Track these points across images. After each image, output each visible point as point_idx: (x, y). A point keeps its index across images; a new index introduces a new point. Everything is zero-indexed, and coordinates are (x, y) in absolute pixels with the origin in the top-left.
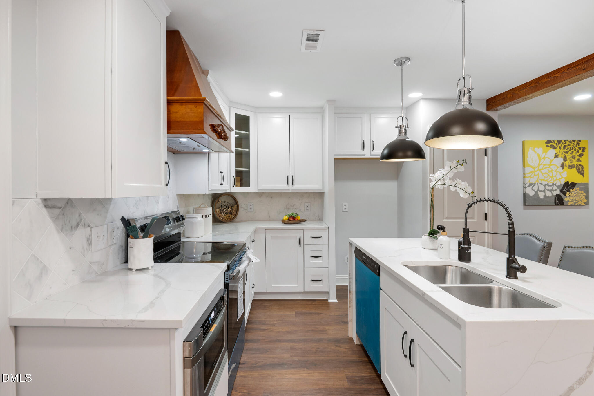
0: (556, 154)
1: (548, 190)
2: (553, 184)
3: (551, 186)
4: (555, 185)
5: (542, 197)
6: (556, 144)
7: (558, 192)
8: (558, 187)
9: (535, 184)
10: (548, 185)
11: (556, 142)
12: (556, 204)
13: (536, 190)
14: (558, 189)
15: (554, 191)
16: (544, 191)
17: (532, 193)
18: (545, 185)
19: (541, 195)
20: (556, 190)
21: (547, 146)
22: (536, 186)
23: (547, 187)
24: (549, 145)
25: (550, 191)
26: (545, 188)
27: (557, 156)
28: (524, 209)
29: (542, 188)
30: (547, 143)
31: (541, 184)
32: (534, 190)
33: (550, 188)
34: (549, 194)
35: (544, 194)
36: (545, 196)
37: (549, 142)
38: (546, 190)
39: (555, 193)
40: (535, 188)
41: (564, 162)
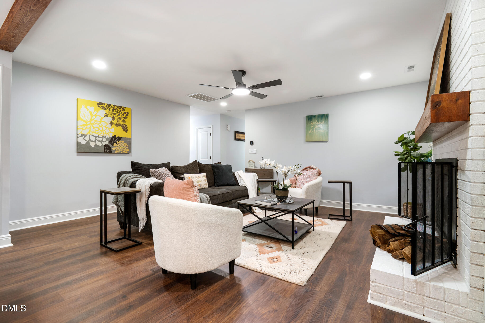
0: (106, 114)
1: (98, 141)
2: (103, 137)
3: (101, 138)
4: (105, 137)
5: (93, 146)
6: (106, 106)
7: (107, 143)
8: (107, 139)
9: (86, 135)
10: (98, 136)
11: (106, 105)
12: (105, 152)
13: (88, 140)
14: (107, 141)
15: (103, 142)
16: (95, 141)
17: (83, 143)
18: (96, 137)
19: (92, 144)
20: (105, 141)
21: (99, 106)
22: (88, 136)
23: (97, 138)
24: (101, 106)
25: (101, 141)
26: (96, 139)
27: (106, 115)
28: (77, 155)
29: (93, 139)
30: (98, 104)
31: (93, 135)
32: (86, 140)
33: (100, 139)
34: (99, 144)
36: (96, 145)
38: (97, 141)
39: (104, 144)
40: (87, 138)
41: (112, 121)
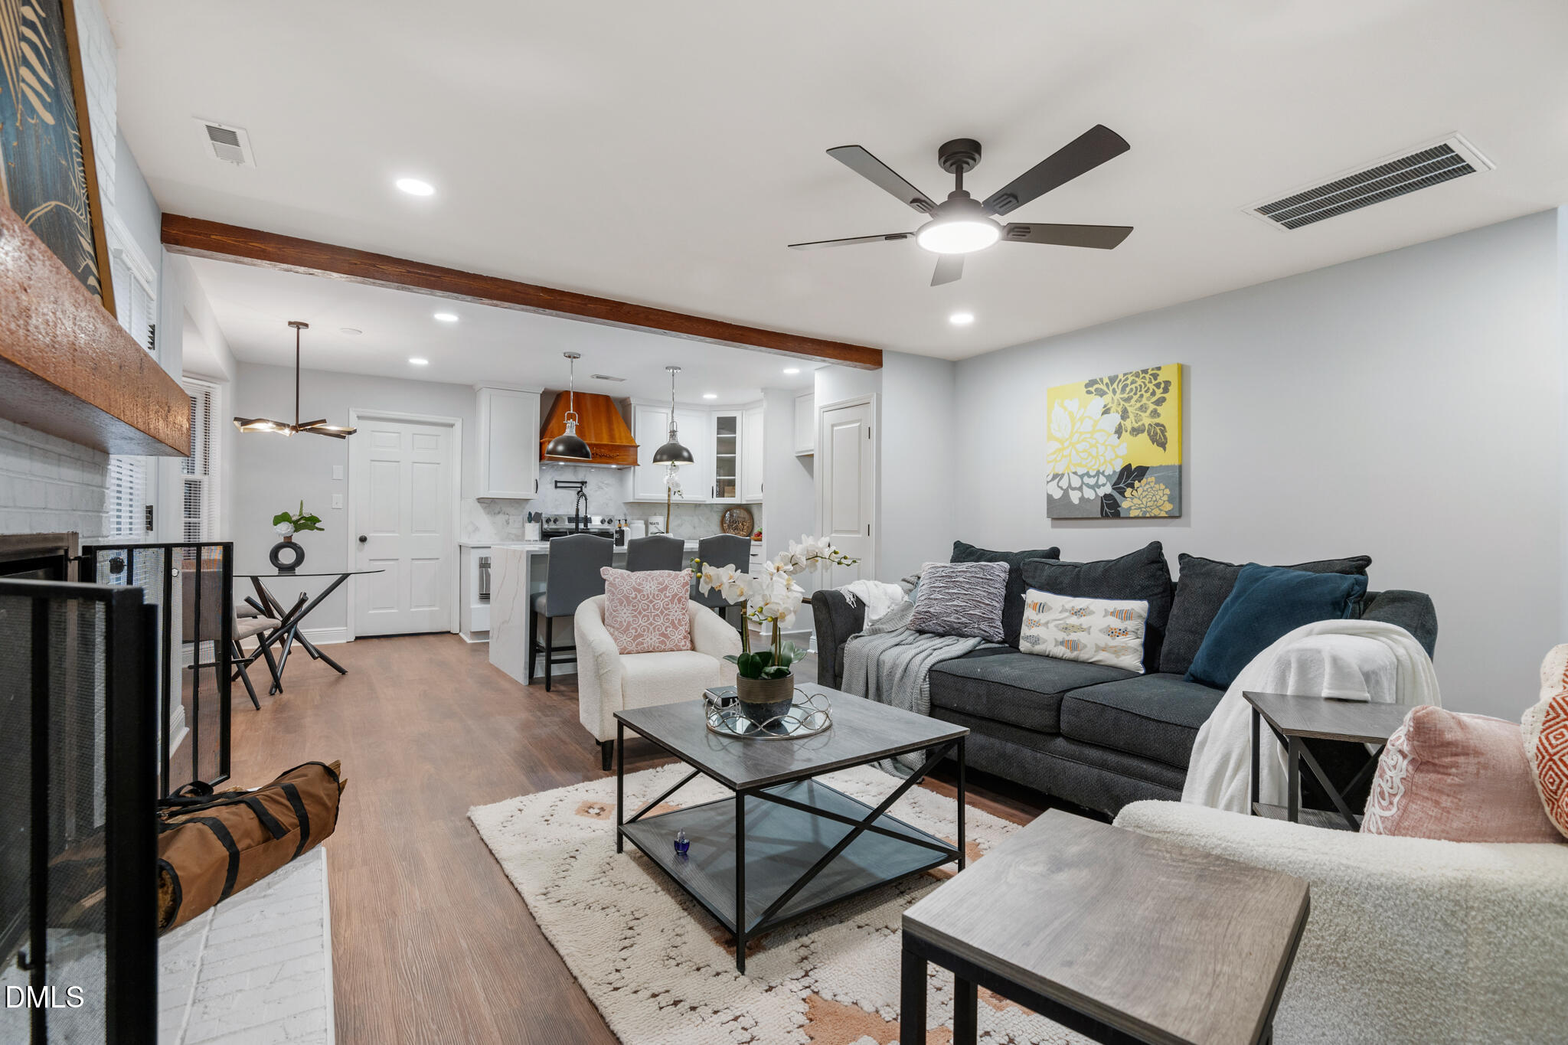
0: (1105, 406)
1: (1088, 485)
2: (1098, 473)
3: (1094, 477)
4: (1103, 473)
5: (1076, 501)
6: (1107, 384)
7: (1108, 489)
8: (1108, 477)
9: (1063, 475)
10: (1088, 474)
11: (1106, 380)
12: (1105, 516)
13: (1064, 488)
14: (1108, 484)
15: (1099, 487)
16: (1080, 489)
17: (1057, 494)
18: (1082, 477)
19: (1075, 497)
20: (1104, 485)
21: (1089, 392)
22: (1066, 477)
23: (1086, 480)
24: (1092, 389)
25: (1092, 487)
26: (1083, 483)
27: (1106, 411)
28: (1053, 526)
29: (1076, 482)
30: (1087, 386)
31: (1075, 473)
32: (1061, 488)
33: (1092, 481)
34: (1090, 494)
35: (1080, 494)
36: (1082, 499)
37: (1092, 383)
38: (1084, 487)
39: (1101, 492)
40: (1064, 483)
41: (1122, 422)
